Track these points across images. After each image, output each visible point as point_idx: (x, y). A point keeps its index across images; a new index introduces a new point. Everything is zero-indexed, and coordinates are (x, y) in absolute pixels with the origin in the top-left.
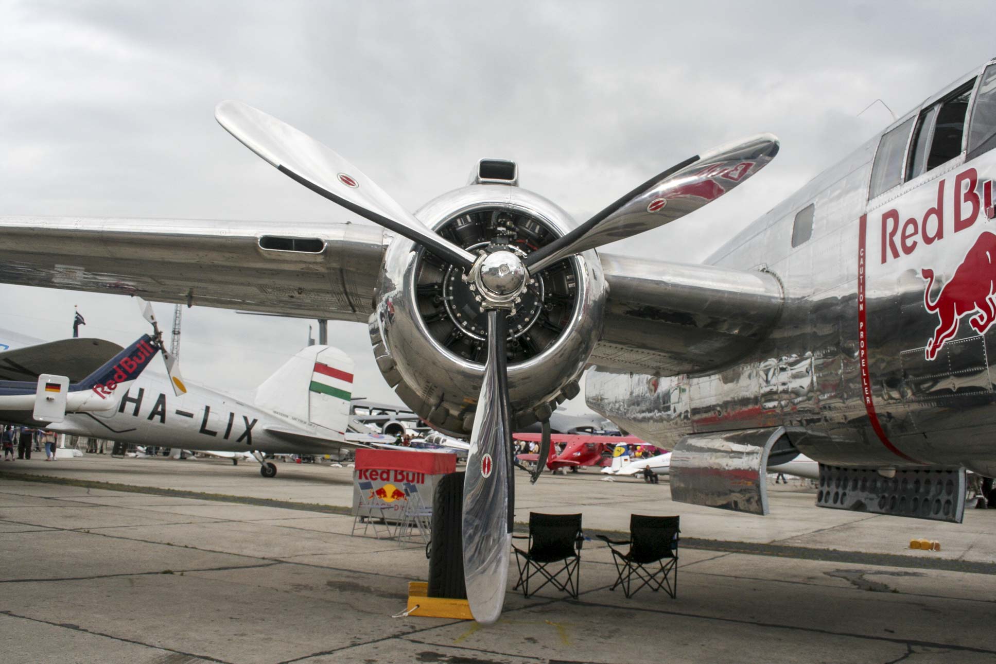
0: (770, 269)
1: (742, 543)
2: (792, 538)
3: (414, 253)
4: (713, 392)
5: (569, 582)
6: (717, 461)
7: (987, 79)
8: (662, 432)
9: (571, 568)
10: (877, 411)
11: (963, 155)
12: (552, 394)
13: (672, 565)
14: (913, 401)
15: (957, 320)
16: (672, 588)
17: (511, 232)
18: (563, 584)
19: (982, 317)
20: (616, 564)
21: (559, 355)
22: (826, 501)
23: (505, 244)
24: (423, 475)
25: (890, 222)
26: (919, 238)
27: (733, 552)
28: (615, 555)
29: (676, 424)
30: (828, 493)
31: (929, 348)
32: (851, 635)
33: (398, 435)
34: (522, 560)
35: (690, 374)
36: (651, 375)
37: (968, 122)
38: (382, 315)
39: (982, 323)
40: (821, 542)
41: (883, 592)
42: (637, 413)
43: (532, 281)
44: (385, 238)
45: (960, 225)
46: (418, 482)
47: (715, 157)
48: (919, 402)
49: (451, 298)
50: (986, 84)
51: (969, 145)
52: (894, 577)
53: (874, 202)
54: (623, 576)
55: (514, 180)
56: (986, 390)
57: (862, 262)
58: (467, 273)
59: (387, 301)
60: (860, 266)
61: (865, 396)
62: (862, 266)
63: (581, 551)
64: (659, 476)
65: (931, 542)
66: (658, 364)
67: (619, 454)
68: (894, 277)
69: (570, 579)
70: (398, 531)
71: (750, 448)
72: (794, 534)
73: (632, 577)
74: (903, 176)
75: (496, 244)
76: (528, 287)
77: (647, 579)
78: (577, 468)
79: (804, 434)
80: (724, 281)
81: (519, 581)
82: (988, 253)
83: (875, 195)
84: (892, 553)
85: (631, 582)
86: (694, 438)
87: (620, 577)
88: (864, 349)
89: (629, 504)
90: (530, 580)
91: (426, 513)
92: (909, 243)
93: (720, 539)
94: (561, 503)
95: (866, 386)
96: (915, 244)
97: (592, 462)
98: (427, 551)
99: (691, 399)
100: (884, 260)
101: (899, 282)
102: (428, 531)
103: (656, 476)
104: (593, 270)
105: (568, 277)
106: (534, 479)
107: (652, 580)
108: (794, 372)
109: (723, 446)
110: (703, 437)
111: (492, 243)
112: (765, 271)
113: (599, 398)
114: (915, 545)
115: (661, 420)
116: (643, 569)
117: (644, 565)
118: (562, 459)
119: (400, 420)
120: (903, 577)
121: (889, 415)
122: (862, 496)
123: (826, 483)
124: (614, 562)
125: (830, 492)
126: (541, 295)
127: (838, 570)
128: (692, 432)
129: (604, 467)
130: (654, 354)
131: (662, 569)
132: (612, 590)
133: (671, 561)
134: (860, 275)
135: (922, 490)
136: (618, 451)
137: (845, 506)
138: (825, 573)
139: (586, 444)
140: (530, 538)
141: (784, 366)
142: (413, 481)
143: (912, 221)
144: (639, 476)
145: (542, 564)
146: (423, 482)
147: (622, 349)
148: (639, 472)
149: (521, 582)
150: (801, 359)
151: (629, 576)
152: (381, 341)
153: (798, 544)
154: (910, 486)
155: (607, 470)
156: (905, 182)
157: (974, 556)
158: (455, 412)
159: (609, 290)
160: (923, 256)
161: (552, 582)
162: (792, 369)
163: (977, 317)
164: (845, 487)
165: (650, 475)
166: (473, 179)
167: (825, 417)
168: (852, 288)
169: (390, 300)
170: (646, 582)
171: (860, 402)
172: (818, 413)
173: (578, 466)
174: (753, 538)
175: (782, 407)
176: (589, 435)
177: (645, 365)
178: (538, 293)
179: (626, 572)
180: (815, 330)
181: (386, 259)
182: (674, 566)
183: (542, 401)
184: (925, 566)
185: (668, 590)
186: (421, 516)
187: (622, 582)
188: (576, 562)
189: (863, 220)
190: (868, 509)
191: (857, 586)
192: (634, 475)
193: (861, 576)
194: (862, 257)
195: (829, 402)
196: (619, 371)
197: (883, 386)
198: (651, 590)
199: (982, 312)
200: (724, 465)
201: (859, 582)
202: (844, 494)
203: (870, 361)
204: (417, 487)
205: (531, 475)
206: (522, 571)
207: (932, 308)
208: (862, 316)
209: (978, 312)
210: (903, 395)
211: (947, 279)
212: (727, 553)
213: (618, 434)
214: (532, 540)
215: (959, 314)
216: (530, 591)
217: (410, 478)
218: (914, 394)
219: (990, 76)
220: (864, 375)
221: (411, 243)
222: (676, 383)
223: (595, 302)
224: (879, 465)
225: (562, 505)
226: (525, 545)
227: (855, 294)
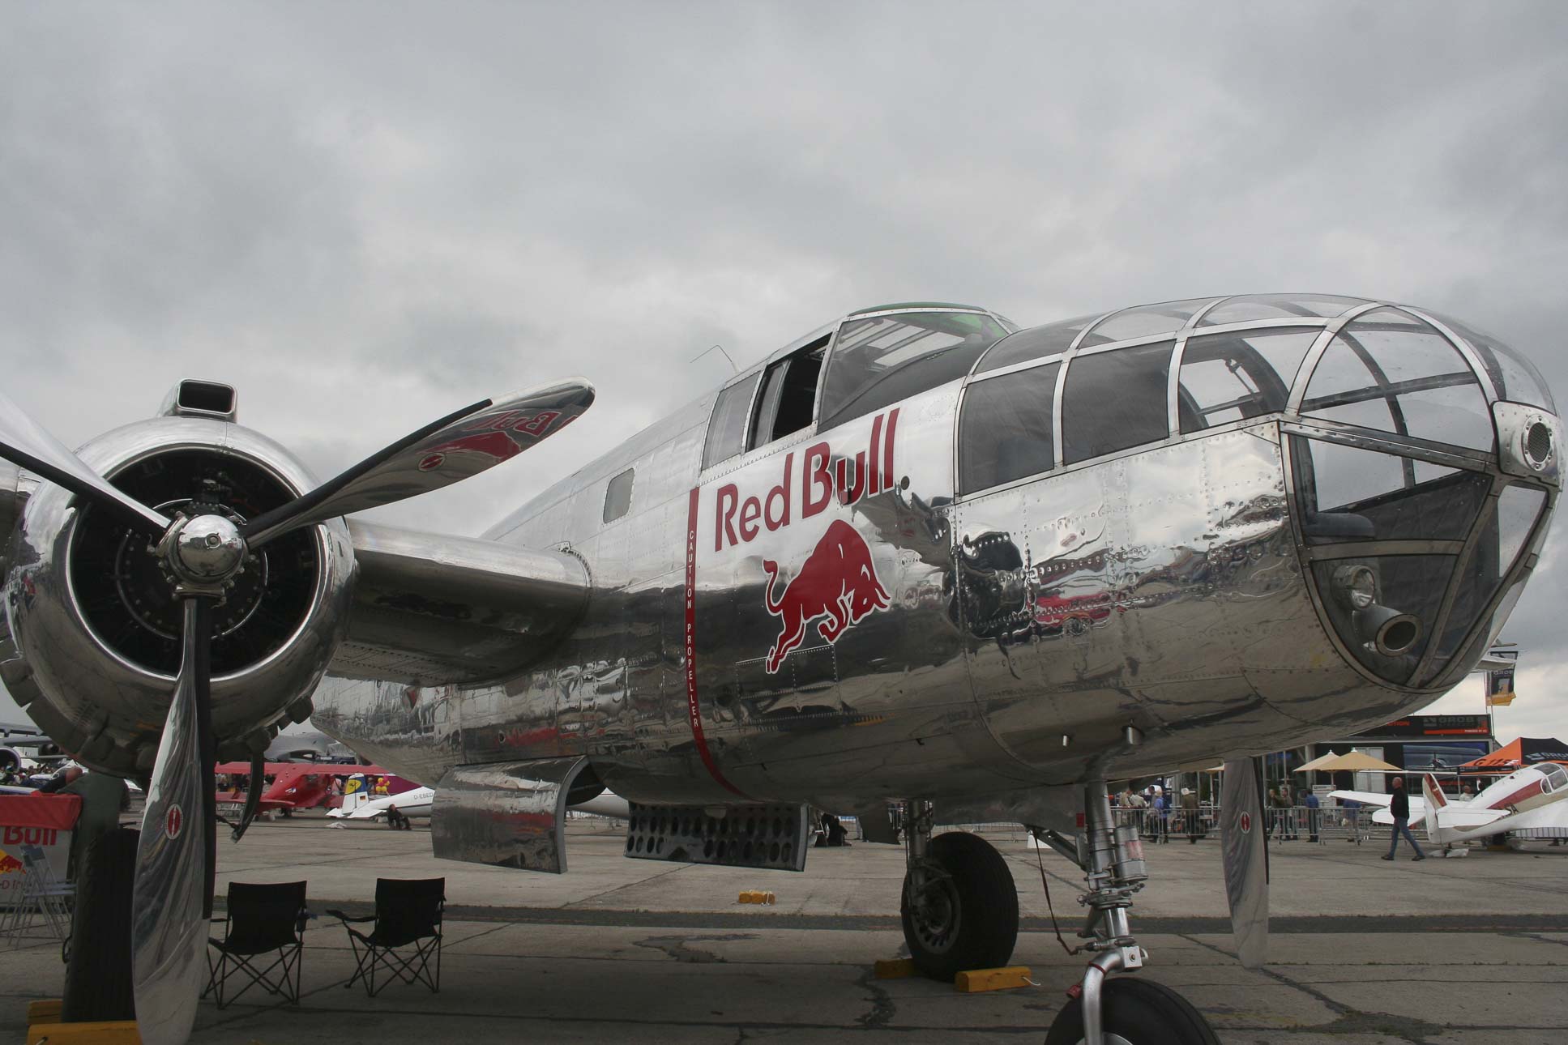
0: (574, 549)
1: (526, 908)
2: (591, 898)
3: (72, 510)
4: (494, 709)
5: (286, 978)
6: (499, 802)
7: (843, 335)
8: (421, 762)
9: (288, 960)
10: (707, 736)
11: (814, 426)
12: (271, 717)
13: (435, 945)
14: (749, 724)
15: (803, 624)
16: (434, 977)
17: (223, 487)
18: (277, 985)
19: (832, 623)
20: (355, 949)
21: (286, 662)
22: (638, 850)
23: (213, 504)
24: (54, 832)
25: (727, 500)
26: (761, 522)
27: (513, 922)
28: (353, 937)
29: (442, 749)
30: (641, 839)
31: (770, 659)
32: (671, 1023)
33: (8, 767)
34: (216, 953)
35: (463, 684)
36: (407, 684)
37: (821, 386)
38: (13, 597)
39: (832, 630)
40: (627, 902)
41: (709, 962)
42: (386, 734)
43: (253, 558)
44: (22, 481)
45: (810, 510)
46: (45, 843)
47: (509, 403)
48: (757, 725)
49: (128, 576)
50: (842, 342)
51: (822, 414)
52: (721, 942)
53: (707, 473)
54: (364, 967)
55: (231, 412)
56: (835, 710)
57: (691, 548)
58: (155, 544)
59: (24, 576)
60: (689, 552)
61: (693, 717)
62: (691, 552)
63: (304, 933)
64: (409, 819)
65: (764, 893)
66: (419, 670)
67: (353, 790)
68: (732, 567)
69: (286, 975)
70: (8, 920)
71: (542, 784)
72: (593, 893)
73: (376, 966)
74: (744, 444)
75: (201, 503)
76: (246, 565)
77: (398, 967)
78: (291, 811)
79: (612, 765)
80: (514, 565)
81: (209, 985)
82: (840, 545)
83: (710, 464)
84: (718, 910)
85: (375, 973)
86: (465, 771)
87: (360, 968)
88: (692, 657)
89: (368, 861)
90: (225, 981)
91: (57, 890)
92: (749, 526)
93: (496, 904)
94: (266, 863)
95: (693, 705)
96: (756, 528)
97: (314, 802)
98: (64, 950)
99: (463, 719)
100: (718, 547)
101: (736, 575)
102: (65, 919)
103: (406, 820)
104: (339, 543)
105: (303, 553)
106: (238, 834)
107: (406, 969)
108: (600, 684)
109: (506, 782)
110: (479, 770)
111: (195, 501)
112: (568, 551)
113: (331, 713)
114: (745, 899)
115: (420, 744)
116: (392, 953)
117: (394, 949)
118: (269, 798)
119: (12, 745)
120: (731, 941)
121: (721, 741)
122: (685, 842)
123: (638, 826)
124: (351, 946)
125: (644, 838)
126: (263, 577)
127: (651, 939)
128: (463, 763)
129: (331, 809)
130: (415, 658)
131: (420, 952)
132: (348, 986)
133: (433, 941)
134: (688, 564)
135: (756, 832)
136: (351, 785)
137: (662, 855)
138: (635, 943)
139: (305, 777)
140: (228, 920)
141: (590, 677)
142: (36, 842)
143: (753, 500)
144: (380, 820)
145: (245, 957)
146: (53, 843)
147: (370, 649)
148: (380, 815)
149: (211, 986)
150: (613, 666)
151: (373, 965)
152: (10, 635)
153: (599, 906)
154: (742, 829)
155: (335, 812)
156: (746, 452)
157: (814, 908)
158: (122, 743)
159: (359, 571)
160: (765, 543)
161: (260, 983)
162: (598, 681)
163: (826, 622)
164: (662, 831)
165: (395, 818)
166: (168, 407)
167: (641, 744)
168: (677, 579)
169: (30, 575)
170: (398, 973)
171: (684, 724)
172: (631, 739)
173: (293, 809)
174: (540, 901)
175: (586, 730)
176: (308, 763)
177: (401, 672)
178: (259, 574)
179: (369, 960)
180: (630, 629)
181: (26, 516)
182: (437, 947)
183: (258, 726)
184: (757, 925)
185: (429, 982)
186: (50, 896)
187: (363, 975)
188: (297, 949)
189: (695, 494)
190: (691, 858)
191: (676, 958)
192: (373, 819)
193: (681, 943)
194: (692, 541)
195: (646, 723)
196: (362, 677)
197: (714, 705)
198: (404, 982)
199: (832, 616)
200: (507, 807)
201: (679, 952)
202: (661, 840)
203: (698, 671)
204: (44, 852)
205: (233, 830)
206: (214, 969)
207: (775, 610)
208: (690, 615)
209: (827, 616)
210: (738, 715)
211: (793, 575)
212: (507, 924)
213: (351, 761)
214: (231, 923)
215: (806, 618)
216: (227, 997)
217: (33, 837)
218: (750, 715)
219: (846, 333)
220: (692, 690)
221: (69, 495)
222: (443, 695)
223: (340, 587)
224: (707, 803)
225: (269, 866)
226: (219, 931)
227: (682, 585)
